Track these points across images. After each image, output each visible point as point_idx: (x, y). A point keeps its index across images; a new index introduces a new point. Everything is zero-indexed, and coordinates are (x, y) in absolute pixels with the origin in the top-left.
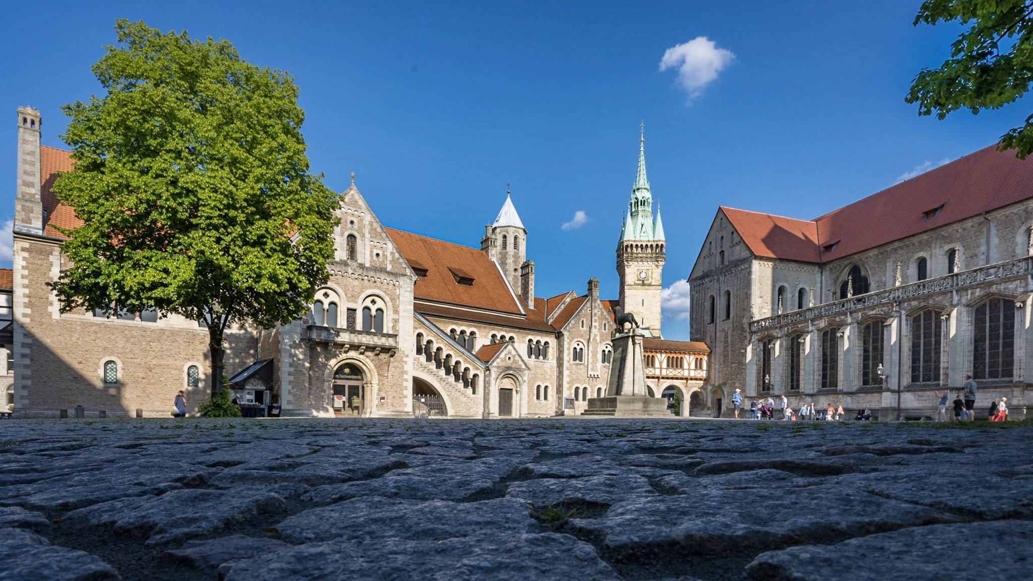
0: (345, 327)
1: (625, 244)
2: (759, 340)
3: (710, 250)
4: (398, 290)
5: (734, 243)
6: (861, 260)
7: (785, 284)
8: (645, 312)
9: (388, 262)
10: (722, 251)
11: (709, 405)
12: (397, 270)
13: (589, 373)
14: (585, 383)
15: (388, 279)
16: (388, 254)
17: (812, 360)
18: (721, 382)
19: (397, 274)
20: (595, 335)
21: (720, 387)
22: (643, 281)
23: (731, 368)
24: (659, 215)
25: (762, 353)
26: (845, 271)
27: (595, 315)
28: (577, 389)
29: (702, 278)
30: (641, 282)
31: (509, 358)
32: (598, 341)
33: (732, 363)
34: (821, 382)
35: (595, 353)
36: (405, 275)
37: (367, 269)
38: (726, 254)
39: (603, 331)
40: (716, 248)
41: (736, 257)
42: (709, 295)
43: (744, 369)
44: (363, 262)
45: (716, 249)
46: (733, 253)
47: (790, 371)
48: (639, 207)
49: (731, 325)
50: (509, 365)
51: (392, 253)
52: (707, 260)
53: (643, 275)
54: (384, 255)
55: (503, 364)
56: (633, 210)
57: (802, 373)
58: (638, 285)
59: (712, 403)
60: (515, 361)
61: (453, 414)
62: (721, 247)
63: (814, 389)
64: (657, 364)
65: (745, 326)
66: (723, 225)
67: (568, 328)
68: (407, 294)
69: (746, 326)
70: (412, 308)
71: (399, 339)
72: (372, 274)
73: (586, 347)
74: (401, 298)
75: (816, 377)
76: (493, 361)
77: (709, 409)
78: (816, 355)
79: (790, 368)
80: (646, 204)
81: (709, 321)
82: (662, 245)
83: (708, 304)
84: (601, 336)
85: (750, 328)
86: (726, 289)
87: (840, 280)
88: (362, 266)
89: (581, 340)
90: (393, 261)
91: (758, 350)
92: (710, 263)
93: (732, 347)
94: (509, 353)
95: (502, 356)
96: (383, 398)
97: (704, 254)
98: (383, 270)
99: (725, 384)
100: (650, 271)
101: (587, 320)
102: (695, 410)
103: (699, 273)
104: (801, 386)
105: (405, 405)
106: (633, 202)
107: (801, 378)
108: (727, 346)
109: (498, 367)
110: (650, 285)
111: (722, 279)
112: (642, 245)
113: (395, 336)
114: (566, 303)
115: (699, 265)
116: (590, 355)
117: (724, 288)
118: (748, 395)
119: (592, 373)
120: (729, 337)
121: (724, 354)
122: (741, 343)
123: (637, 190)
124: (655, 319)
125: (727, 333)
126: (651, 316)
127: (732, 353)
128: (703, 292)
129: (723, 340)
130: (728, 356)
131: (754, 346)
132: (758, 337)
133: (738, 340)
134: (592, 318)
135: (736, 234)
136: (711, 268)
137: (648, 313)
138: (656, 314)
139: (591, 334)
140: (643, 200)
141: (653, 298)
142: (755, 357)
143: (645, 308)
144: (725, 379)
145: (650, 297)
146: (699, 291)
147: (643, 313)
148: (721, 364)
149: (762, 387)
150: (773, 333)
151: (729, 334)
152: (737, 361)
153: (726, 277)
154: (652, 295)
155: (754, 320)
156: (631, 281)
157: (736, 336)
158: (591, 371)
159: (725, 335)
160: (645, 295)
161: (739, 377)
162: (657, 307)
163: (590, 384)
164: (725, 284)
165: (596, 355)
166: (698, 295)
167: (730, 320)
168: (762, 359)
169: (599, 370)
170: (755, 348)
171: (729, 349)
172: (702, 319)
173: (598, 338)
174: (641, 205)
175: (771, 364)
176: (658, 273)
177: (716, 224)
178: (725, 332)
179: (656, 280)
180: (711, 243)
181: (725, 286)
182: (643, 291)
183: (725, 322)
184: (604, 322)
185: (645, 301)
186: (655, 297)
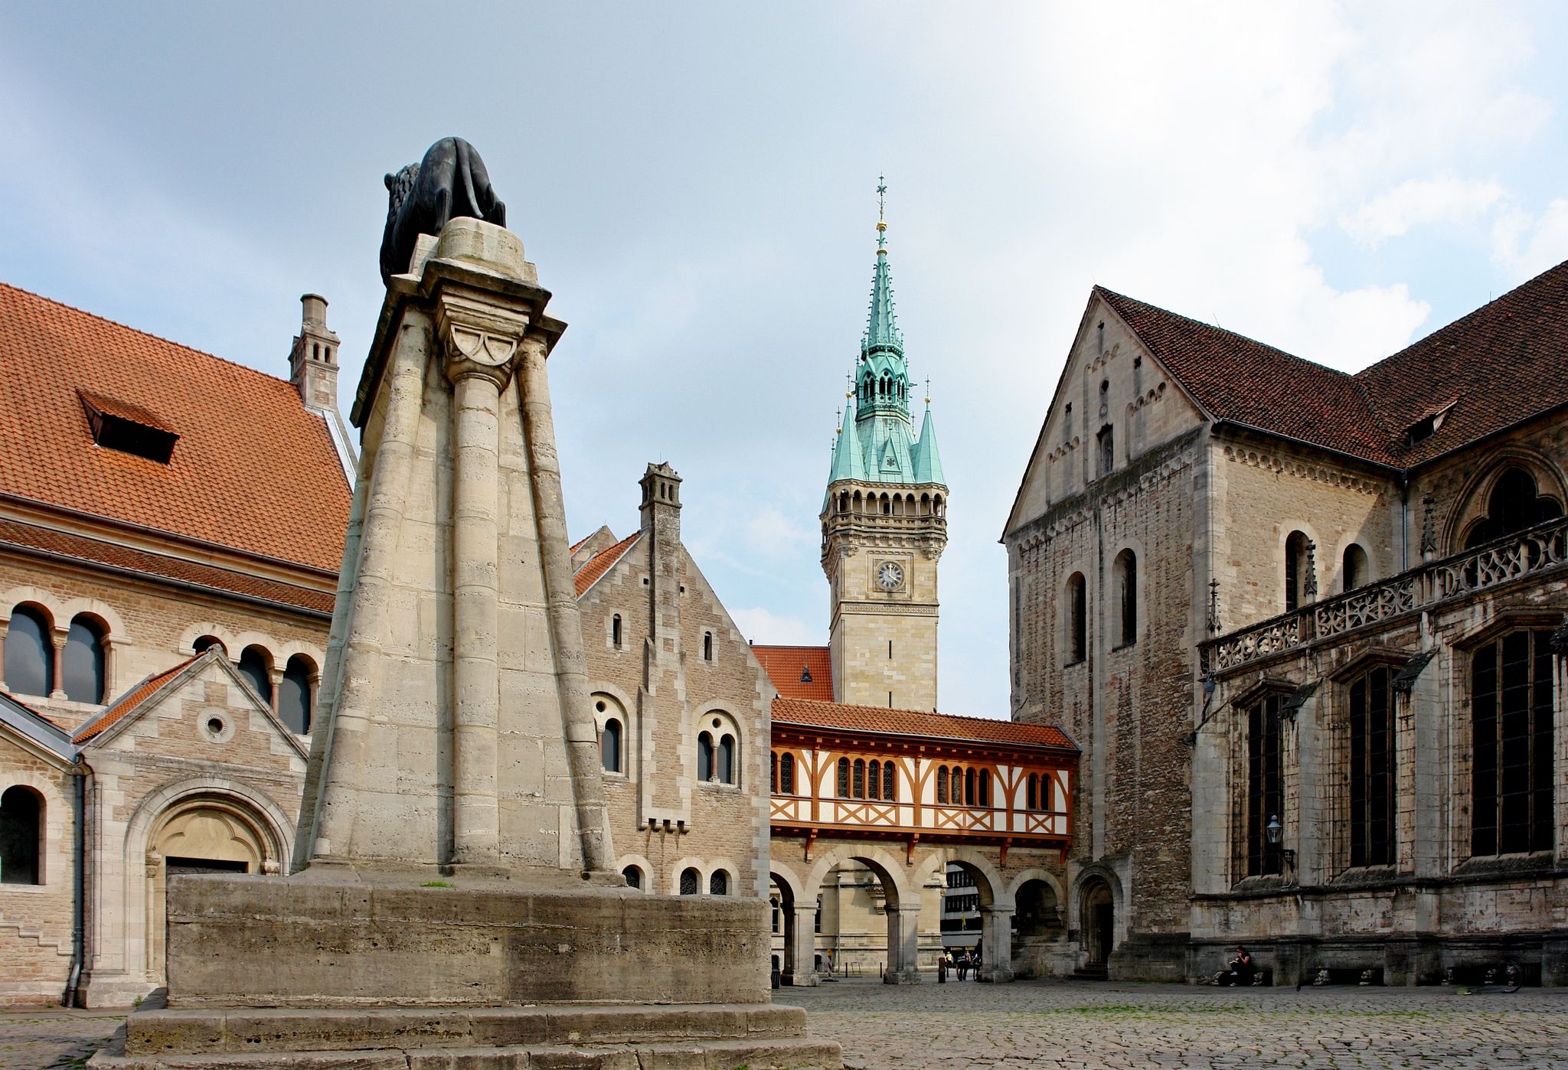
2: (1237, 704)
3: (1068, 429)
5: (1145, 393)
6: (1536, 446)
7: (1306, 529)
8: (896, 677)
10: (1107, 430)
11: (1075, 925)
13: (648, 812)
14: (630, 849)
17: (1436, 756)
18: (1111, 851)
20: (669, 675)
21: (1107, 863)
22: (890, 593)
23: (1144, 802)
25: (1246, 746)
26: (1481, 490)
29: (1042, 522)
30: (885, 596)
31: (215, 724)
32: (682, 697)
33: (1146, 786)
34: (1468, 834)
35: (668, 743)
38: (1118, 436)
40: (1086, 420)
41: (1152, 439)
42: (1068, 573)
43: (1188, 803)
45: (1086, 426)
46: (1141, 425)
47: (1347, 804)
48: (878, 397)
49: (1140, 663)
50: (215, 755)
52: (1059, 466)
53: (889, 574)
56: (862, 404)
57: (1403, 802)
58: (877, 601)
59: (1083, 918)
60: (247, 740)
62: (1103, 416)
63: (1444, 859)
64: (905, 793)
65: (1186, 660)
66: (1108, 346)
69: (1193, 660)
73: (633, 719)
75: (1453, 818)
77: (1072, 936)
78: (1453, 738)
79: (1347, 792)
80: (895, 389)
81: (1069, 657)
82: (937, 497)
83: (1063, 604)
84: (692, 681)
85: (1205, 665)
86: (1120, 548)
87: (1466, 520)
89: (612, 689)
91: (1233, 736)
92: (1068, 474)
93: (1144, 733)
95: (171, 709)
97: (1050, 448)
99: (1122, 854)
101: (635, 621)
102: (1029, 940)
103: (1036, 509)
104: (1402, 849)
106: (861, 384)
107: (1401, 820)
108: (1130, 732)
109: (148, 761)
110: (907, 603)
111: (1106, 514)
112: (884, 496)
115: (1038, 483)
116: (649, 746)
117: (1115, 546)
118: (1201, 890)
119: (660, 818)
120: (1136, 703)
121: (1118, 759)
122: (1174, 719)
123: (871, 353)
124: (922, 696)
125: (1128, 687)
126: (914, 686)
127: (1143, 754)
128: (1050, 565)
129: (1114, 712)
130: (1132, 766)
131: (1219, 725)
132: (1234, 692)
133: (1166, 708)
134: (652, 610)
135: (1147, 363)
136: (1071, 487)
137: (903, 678)
138: (924, 682)
139: (651, 669)
140: (886, 379)
141: (917, 639)
142: (1225, 761)
143: (895, 665)
144: (1122, 839)
145: (909, 635)
146: (1037, 566)
147: (890, 677)
148: (1108, 794)
149: (1246, 862)
150: (1286, 673)
151: (1136, 692)
152: (1164, 777)
153: (1120, 506)
154: (913, 631)
155: (1218, 634)
156: (857, 589)
157: (1157, 696)
158: (654, 805)
159: (1121, 696)
160: (895, 631)
161: (1171, 832)
162: (927, 661)
163: (650, 856)
164: (1118, 530)
165: (674, 748)
166: (1034, 576)
167: (1136, 647)
168: (1248, 765)
169: (687, 804)
170: (1223, 730)
171: (1136, 740)
172: (1049, 654)
173: (679, 685)
174: (882, 391)
175: (1285, 778)
176: (929, 572)
177: (1086, 345)
178: (1120, 688)
179: (924, 592)
180: (1069, 407)
181: (1118, 537)
182: (890, 618)
183: (1121, 653)
184: (703, 628)
185: (895, 647)
186: (923, 637)
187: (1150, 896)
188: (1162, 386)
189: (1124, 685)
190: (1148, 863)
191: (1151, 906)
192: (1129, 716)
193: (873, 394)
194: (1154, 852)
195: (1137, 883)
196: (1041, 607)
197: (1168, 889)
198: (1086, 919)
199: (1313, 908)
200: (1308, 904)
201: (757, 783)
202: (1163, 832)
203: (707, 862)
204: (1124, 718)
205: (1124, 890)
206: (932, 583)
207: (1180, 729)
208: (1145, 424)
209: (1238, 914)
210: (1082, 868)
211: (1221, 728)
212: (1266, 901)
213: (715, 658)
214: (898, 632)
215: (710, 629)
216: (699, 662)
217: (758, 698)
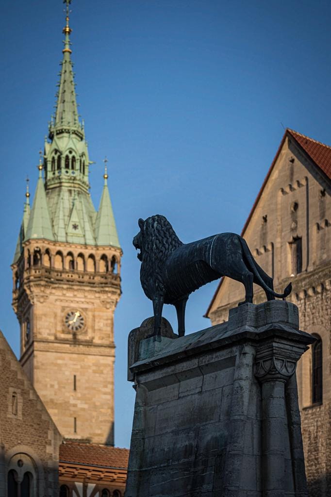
1: (33, 246)
3: (264, 236)
8: (80, 405)
10: (296, 240)
22: (75, 335)
30: (70, 336)
38: (306, 245)
40: (279, 231)
45: (279, 235)
48: (63, 170)
49: (325, 420)
53: (74, 321)
56: (50, 175)
58: (64, 341)
62: (294, 229)
66: (298, 176)
80: (77, 166)
82: (114, 257)
100: (90, 314)
106: (50, 159)
110: (89, 344)
112: (70, 253)
123: (57, 134)
124: (101, 422)
125: (316, 437)
126: (94, 414)
137: (86, 406)
138: (102, 410)
140: (70, 156)
141: (97, 375)
143: (79, 395)
145: (90, 371)
147: (75, 406)
151: (322, 441)
153: (309, 301)
154: (94, 368)
156: (48, 331)
159: (310, 444)
160: (79, 367)
162: (105, 393)
164: (307, 319)
167: (323, 408)
171: (323, 478)
174: (67, 166)
176: (107, 320)
177: (279, 173)
178: (310, 438)
179: (102, 335)
180: (265, 219)
181: (307, 324)
182: (75, 356)
183: (310, 412)
184: (11, 390)
185: (79, 380)
186: (102, 373)
189: (312, 436)
192: (316, 459)
193: (59, 167)
204: (312, 460)
206: (109, 329)
213: (20, 413)
214: (82, 367)
215: (16, 390)
216: (9, 416)
217: (50, 444)
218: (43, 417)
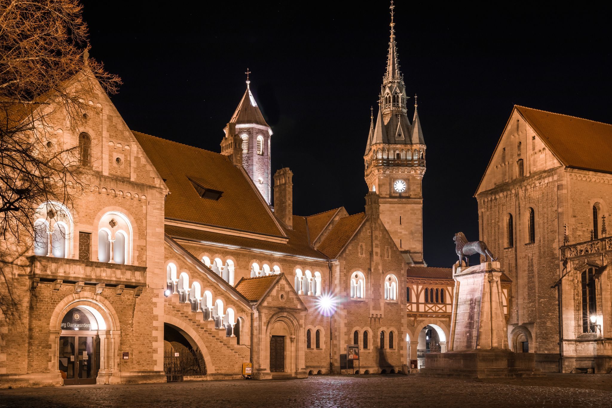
0: (77, 258)
2: (577, 269)
3: (504, 157)
4: (144, 207)
5: (537, 150)
8: (404, 232)
9: (132, 170)
10: (521, 160)
12: (142, 181)
13: (371, 312)
14: (366, 325)
15: (133, 193)
16: (132, 160)
18: (526, 321)
19: (143, 185)
20: (377, 264)
21: (525, 326)
22: (400, 194)
23: (540, 303)
24: (416, 114)
25: (580, 285)
27: (376, 239)
28: (356, 333)
29: (493, 192)
30: (398, 195)
31: (282, 296)
32: (381, 271)
33: (540, 297)
35: (377, 287)
36: (154, 187)
37: (106, 178)
38: (526, 164)
39: (386, 258)
40: (512, 156)
41: (540, 168)
42: (505, 213)
43: (557, 305)
44: (100, 170)
45: (511, 158)
46: (535, 161)
48: (392, 104)
49: (536, 251)
50: (282, 305)
51: (137, 158)
52: (500, 171)
53: (400, 187)
54: (126, 160)
55: (275, 304)
56: (385, 107)
58: (395, 198)
60: (289, 300)
61: (214, 372)
62: (519, 155)
64: (448, 300)
65: (555, 252)
66: (521, 129)
67: (344, 255)
68: (156, 212)
69: (558, 252)
70: (162, 230)
71: (148, 274)
72: (112, 185)
73: (367, 280)
74: (149, 218)
76: (263, 300)
81: (506, 245)
83: (503, 224)
84: (384, 266)
85: (563, 255)
86: (528, 206)
88: (99, 175)
90: (139, 169)
91: (576, 281)
92: (504, 175)
93: (539, 277)
94: (282, 288)
95: (274, 292)
96: (126, 354)
97: (496, 163)
98: (124, 180)
99: (531, 323)
100: (408, 182)
101: (366, 245)
105: (155, 363)
106: (384, 98)
108: (533, 276)
109: (269, 308)
110: (408, 198)
111: (521, 193)
112: (397, 150)
113: (143, 269)
114: (335, 223)
115: (491, 176)
116: (371, 289)
117: (525, 205)
118: (564, 337)
119: (375, 314)
120: (535, 265)
121: (529, 287)
122: (552, 273)
124: (416, 241)
125: (532, 259)
126: (412, 236)
127: (539, 285)
128: (497, 209)
129: (526, 268)
130: (534, 289)
131: (570, 277)
132: (575, 266)
133: (548, 269)
134: (372, 242)
135: (538, 139)
136: (506, 180)
137: (407, 233)
138: (416, 234)
139: (372, 262)
140: (396, 96)
141: (413, 215)
142: (572, 290)
143: (403, 227)
144: (531, 317)
145: (409, 213)
146: (491, 208)
147: (401, 233)
148: (524, 299)
149: (582, 328)
150: (595, 261)
151: (535, 261)
152: (548, 294)
153: (527, 191)
154: (411, 211)
155: (568, 244)
156: (385, 193)
157: (544, 264)
158: (373, 310)
159: (529, 262)
160: (402, 211)
161: (552, 315)
162: (417, 225)
163: (372, 327)
164: (526, 200)
165: (379, 289)
166: (490, 213)
167: (535, 244)
168: (581, 292)
169: (383, 309)
170: (572, 279)
171: (536, 280)
172: (497, 243)
173: (380, 267)
174: (394, 102)
175: (597, 299)
176: (418, 184)
177: (511, 127)
178: (529, 259)
179: (416, 193)
180: (504, 149)
181: (526, 202)
182: (400, 205)
183: (529, 246)
184: (386, 247)
185: (403, 219)
186: (415, 214)
187: (544, 339)
188: (544, 149)
190: (542, 327)
191: (544, 343)
192: (532, 270)
193: (390, 102)
194: (545, 323)
195: (538, 334)
196: (493, 224)
197: (551, 337)
198: (516, 346)
199: (609, 346)
200: (607, 344)
201: (403, 299)
202: (548, 315)
203: (388, 328)
204: (530, 271)
205: (533, 337)
206: (419, 189)
207: (554, 277)
208: (537, 161)
209: (580, 347)
210: (514, 328)
211: (571, 278)
212: (591, 342)
213: (390, 257)
214: (404, 211)
215: (388, 247)
216: (385, 259)
217: (403, 270)
218: (400, 258)
